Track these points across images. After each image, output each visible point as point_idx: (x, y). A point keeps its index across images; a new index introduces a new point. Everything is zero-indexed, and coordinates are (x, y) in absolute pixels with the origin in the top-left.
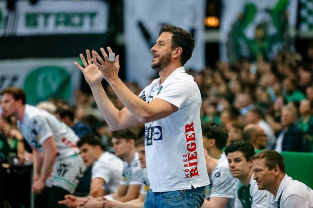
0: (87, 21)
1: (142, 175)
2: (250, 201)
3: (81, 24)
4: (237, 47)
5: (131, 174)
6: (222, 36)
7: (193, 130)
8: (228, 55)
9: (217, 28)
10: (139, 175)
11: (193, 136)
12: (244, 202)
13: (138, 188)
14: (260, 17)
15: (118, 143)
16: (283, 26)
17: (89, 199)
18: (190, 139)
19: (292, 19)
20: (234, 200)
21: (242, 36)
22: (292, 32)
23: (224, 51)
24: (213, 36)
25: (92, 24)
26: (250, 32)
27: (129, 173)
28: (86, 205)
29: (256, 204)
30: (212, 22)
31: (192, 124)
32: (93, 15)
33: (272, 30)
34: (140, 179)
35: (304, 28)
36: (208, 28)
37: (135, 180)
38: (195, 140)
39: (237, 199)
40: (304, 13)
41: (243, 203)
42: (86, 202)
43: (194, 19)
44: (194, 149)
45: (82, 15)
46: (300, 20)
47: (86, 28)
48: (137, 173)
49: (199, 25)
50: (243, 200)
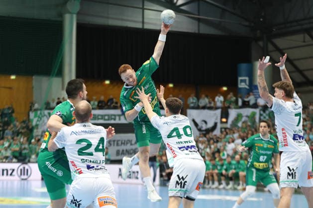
6: (228, 125)
9: (226, 122)
14: (244, 119)
19: (257, 120)
21: (237, 126)
26: (240, 124)
30: (224, 120)
33: (249, 123)
36: (222, 122)
40: (262, 117)
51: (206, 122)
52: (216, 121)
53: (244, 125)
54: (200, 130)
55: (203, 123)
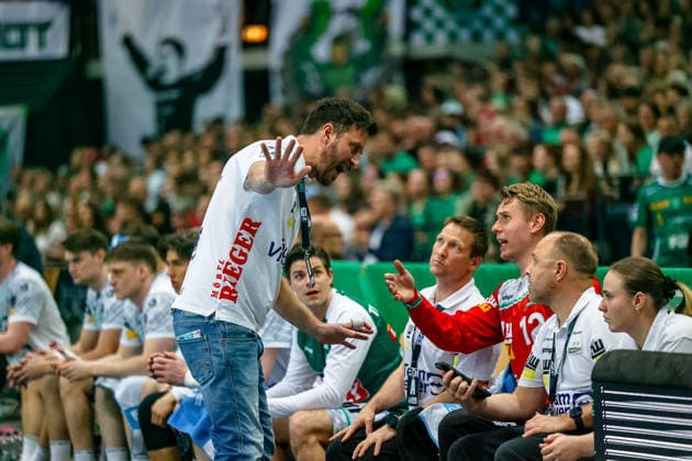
0: (33, 37)
1: (122, 311)
2: (323, 349)
3: (22, 44)
4: (300, 78)
5: (102, 310)
6: (274, 58)
7: (253, 233)
8: (284, 92)
9: (264, 44)
10: (118, 311)
11: (249, 242)
12: (311, 351)
13: (118, 333)
14: (338, 24)
15: (76, 260)
16: (380, 38)
17: (30, 358)
18: (242, 243)
19: (395, 24)
20: (289, 350)
21: (309, 57)
22: (396, 49)
23: (277, 84)
24: (257, 59)
25: (42, 44)
26: (322, 50)
27: (98, 309)
28: (25, 369)
29: (337, 353)
30: (255, 33)
31: (258, 225)
32: (43, 27)
33: (362, 46)
34: (118, 319)
35: (418, 40)
36: (247, 46)
37: (111, 321)
38: (249, 250)
39: (295, 347)
40: (417, 14)
41: (307, 353)
42: (23, 364)
43: (223, 30)
44: (243, 262)
45: (23, 28)
46: (410, 26)
47: (32, 51)
48: (113, 309)
49: (232, 39)
50: (307, 348)
51: (178, 48)
52: (225, 40)
53: (340, 51)
54: (155, 84)
55: (168, 49)
